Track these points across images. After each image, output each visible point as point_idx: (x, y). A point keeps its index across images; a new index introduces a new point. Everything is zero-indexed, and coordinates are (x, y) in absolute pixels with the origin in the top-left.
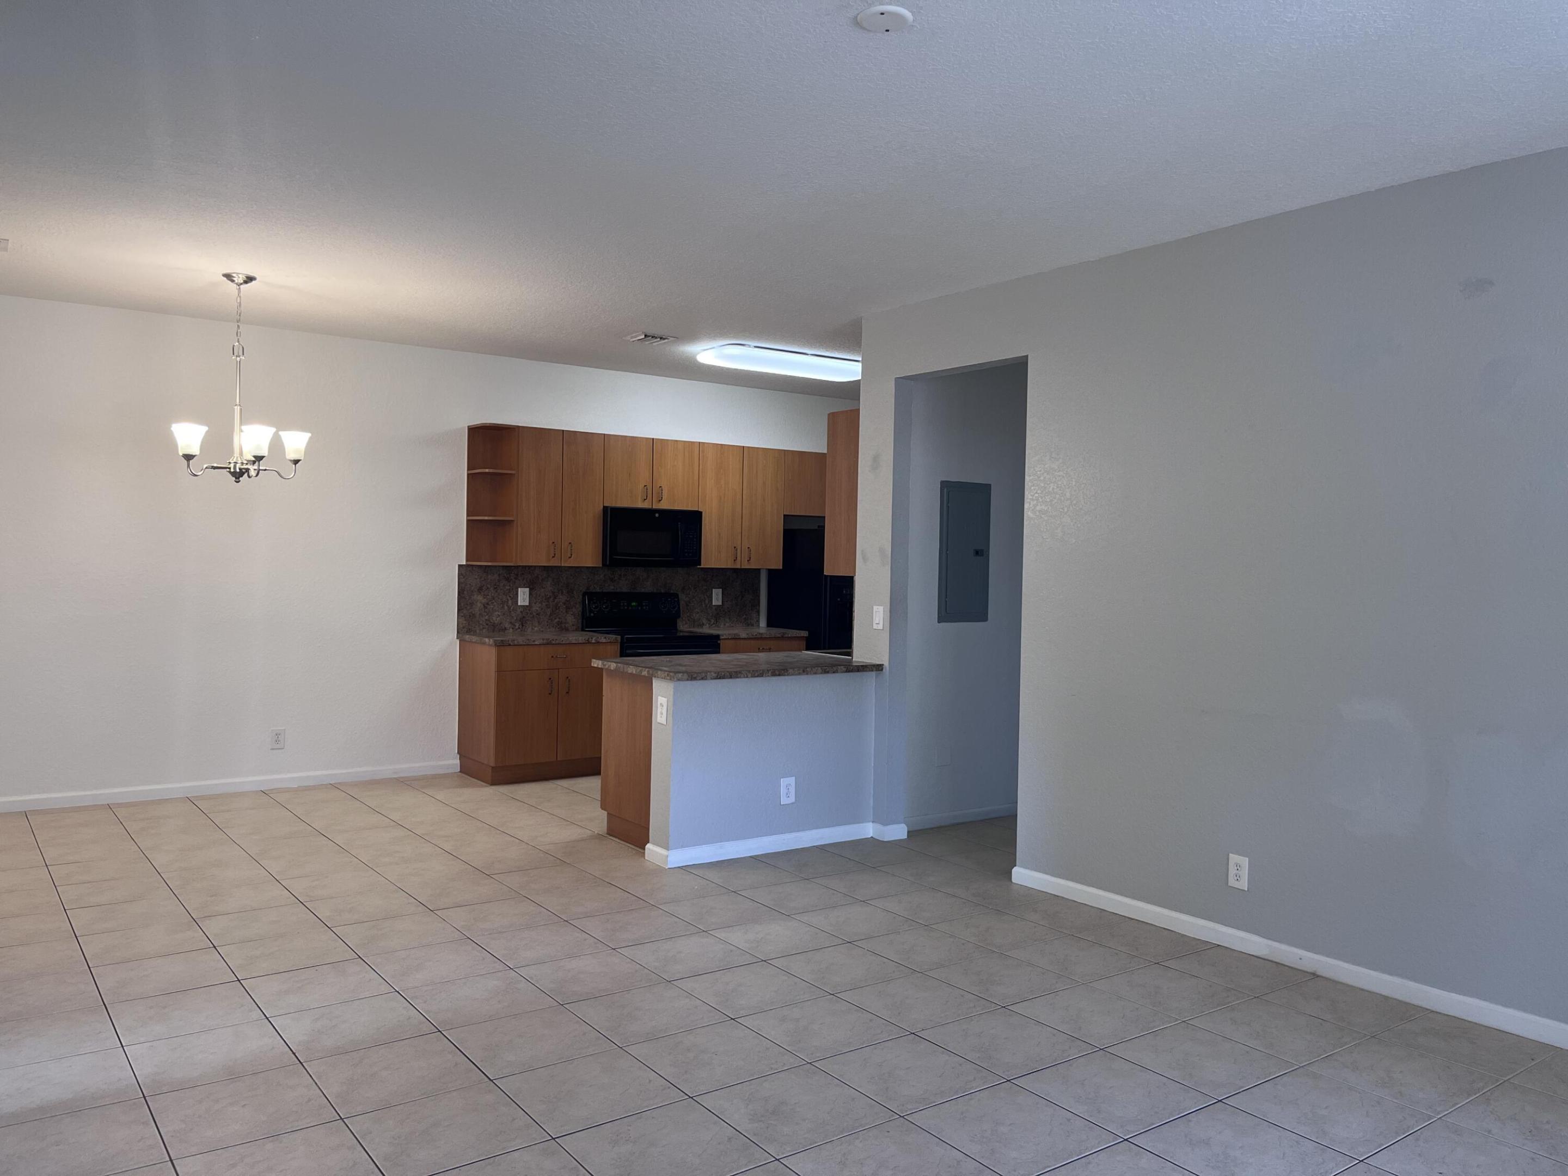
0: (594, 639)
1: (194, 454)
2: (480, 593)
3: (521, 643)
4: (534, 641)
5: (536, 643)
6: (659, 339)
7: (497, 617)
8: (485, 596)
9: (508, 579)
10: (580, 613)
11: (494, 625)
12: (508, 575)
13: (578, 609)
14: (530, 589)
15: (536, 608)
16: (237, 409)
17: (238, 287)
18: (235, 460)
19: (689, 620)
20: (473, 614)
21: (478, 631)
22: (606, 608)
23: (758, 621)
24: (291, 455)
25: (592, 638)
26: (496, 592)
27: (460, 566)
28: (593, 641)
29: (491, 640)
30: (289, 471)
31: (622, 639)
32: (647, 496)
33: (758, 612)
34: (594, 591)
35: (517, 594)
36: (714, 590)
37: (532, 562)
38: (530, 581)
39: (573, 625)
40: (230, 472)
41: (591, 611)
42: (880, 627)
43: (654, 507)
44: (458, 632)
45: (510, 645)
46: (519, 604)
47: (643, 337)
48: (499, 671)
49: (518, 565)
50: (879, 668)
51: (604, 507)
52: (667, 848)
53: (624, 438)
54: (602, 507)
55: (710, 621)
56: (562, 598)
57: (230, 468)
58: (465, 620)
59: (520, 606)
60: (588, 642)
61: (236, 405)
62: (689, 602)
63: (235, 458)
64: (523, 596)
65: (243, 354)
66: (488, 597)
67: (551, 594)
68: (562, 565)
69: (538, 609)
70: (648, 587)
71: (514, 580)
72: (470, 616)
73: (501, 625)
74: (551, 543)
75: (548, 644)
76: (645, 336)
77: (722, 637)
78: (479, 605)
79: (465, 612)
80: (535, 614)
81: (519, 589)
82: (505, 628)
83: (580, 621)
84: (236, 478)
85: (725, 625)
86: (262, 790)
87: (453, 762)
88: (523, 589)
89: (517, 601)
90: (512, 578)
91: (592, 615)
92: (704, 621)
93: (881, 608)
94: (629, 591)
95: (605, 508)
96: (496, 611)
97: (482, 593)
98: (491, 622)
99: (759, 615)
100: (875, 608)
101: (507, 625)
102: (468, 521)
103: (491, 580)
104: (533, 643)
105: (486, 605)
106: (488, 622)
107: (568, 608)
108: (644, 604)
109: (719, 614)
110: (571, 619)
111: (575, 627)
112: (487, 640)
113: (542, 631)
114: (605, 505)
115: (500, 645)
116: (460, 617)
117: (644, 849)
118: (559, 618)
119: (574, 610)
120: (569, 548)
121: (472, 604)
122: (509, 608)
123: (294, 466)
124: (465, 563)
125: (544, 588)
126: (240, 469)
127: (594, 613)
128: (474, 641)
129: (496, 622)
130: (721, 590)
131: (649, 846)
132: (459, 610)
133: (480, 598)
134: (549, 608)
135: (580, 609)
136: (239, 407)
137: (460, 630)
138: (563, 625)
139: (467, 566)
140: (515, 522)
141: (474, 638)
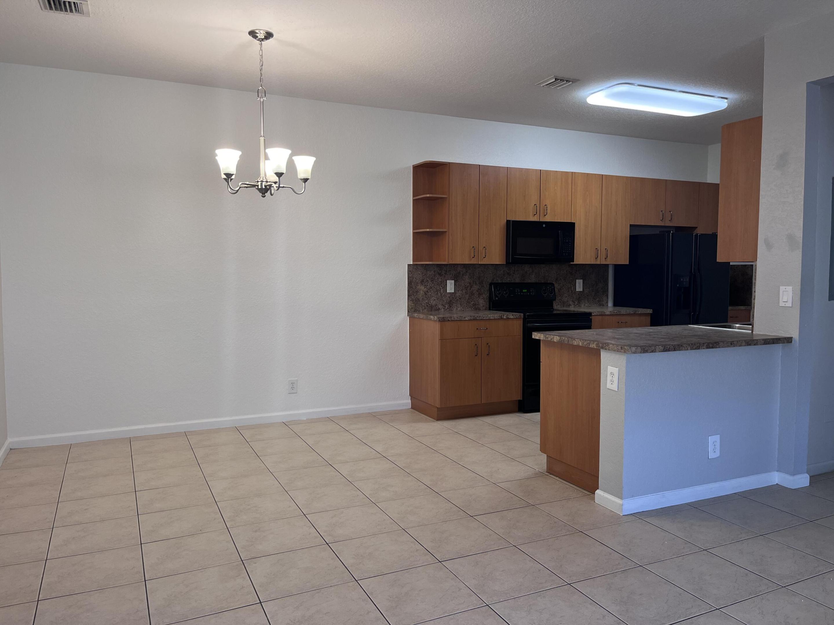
0: (505, 316)
1: (232, 173)
2: (422, 284)
3: (456, 319)
5: (466, 319)
6: (565, 82)
7: (434, 301)
8: (426, 286)
9: (440, 274)
10: (488, 297)
11: (432, 307)
12: (440, 272)
13: (486, 295)
14: (455, 281)
15: (458, 294)
16: (262, 139)
17: (260, 42)
18: (261, 179)
20: (418, 299)
21: (421, 311)
22: (506, 294)
23: (607, 302)
24: (301, 175)
25: (504, 315)
26: (433, 283)
27: (409, 265)
28: (505, 317)
29: (436, 317)
30: (301, 188)
31: (524, 315)
32: (536, 212)
34: (497, 282)
35: (446, 285)
36: (577, 280)
38: (455, 275)
39: (483, 306)
40: (258, 189)
41: (496, 296)
42: (789, 304)
43: (541, 220)
44: (408, 311)
45: (449, 320)
46: (448, 292)
47: (554, 80)
48: (442, 339)
49: (450, 263)
50: (789, 340)
52: (621, 498)
53: (521, 170)
54: (506, 221)
55: (575, 303)
56: (476, 287)
57: (258, 186)
58: (413, 303)
59: (448, 293)
60: (501, 318)
61: (261, 136)
63: (262, 178)
64: (450, 287)
65: (265, 96)
66: (427, 287)
67: (469, 284)
68: (479, 263)
70: (533, 279)
71: (444, 275)
72: (416, 300)
73: (436, 306)
74: (472, 247)
75: (474, 320)
76: (556, 79)
78: (422, 292)
79: (413, 297)
81: (448, 281)
82: (439, 308)
83: (488, 303)
84: (263, 194)
86: (283, 421)
87: (407, 402)
88: (449, 281)
90: (443, 273)
91: (497, 299)
92: (571, 303)
93: (790, 289)
95: (508, 222)
96: (433, 297)
97: (424, 285)
98: (429, 304)
100: (782, 288)
101: (440, 307)
102: (414, 233)
103: (429, 275)
105: (426, 293)
106: (427, 304)
107: (480, 294)
108: (531, 291)
109: (580, 298)
110: (482, 302)
112: (432, 317)
113: (463, 310)
114: (507, 219)
115: (442, 320)
116: (409, 301)
117: (595, 494)
118: (474, 301)
119: (484, 295)
120: (484, 251)
121: (417, 292)
122: (441, 294)
123: (304, 183)
124: (412, 264)
125: (464, 280)
126: (265, 186)
127: (498, 298)
128: (421, 317)
130: (582, 280)
131: (597, 492)
132: (409, 296)
133: (422, 287)
135: (488, 295)
136: (263, 138)
137: (409, 310)
138: (477, 306)
139: (413, 265)
141: (421, 316)
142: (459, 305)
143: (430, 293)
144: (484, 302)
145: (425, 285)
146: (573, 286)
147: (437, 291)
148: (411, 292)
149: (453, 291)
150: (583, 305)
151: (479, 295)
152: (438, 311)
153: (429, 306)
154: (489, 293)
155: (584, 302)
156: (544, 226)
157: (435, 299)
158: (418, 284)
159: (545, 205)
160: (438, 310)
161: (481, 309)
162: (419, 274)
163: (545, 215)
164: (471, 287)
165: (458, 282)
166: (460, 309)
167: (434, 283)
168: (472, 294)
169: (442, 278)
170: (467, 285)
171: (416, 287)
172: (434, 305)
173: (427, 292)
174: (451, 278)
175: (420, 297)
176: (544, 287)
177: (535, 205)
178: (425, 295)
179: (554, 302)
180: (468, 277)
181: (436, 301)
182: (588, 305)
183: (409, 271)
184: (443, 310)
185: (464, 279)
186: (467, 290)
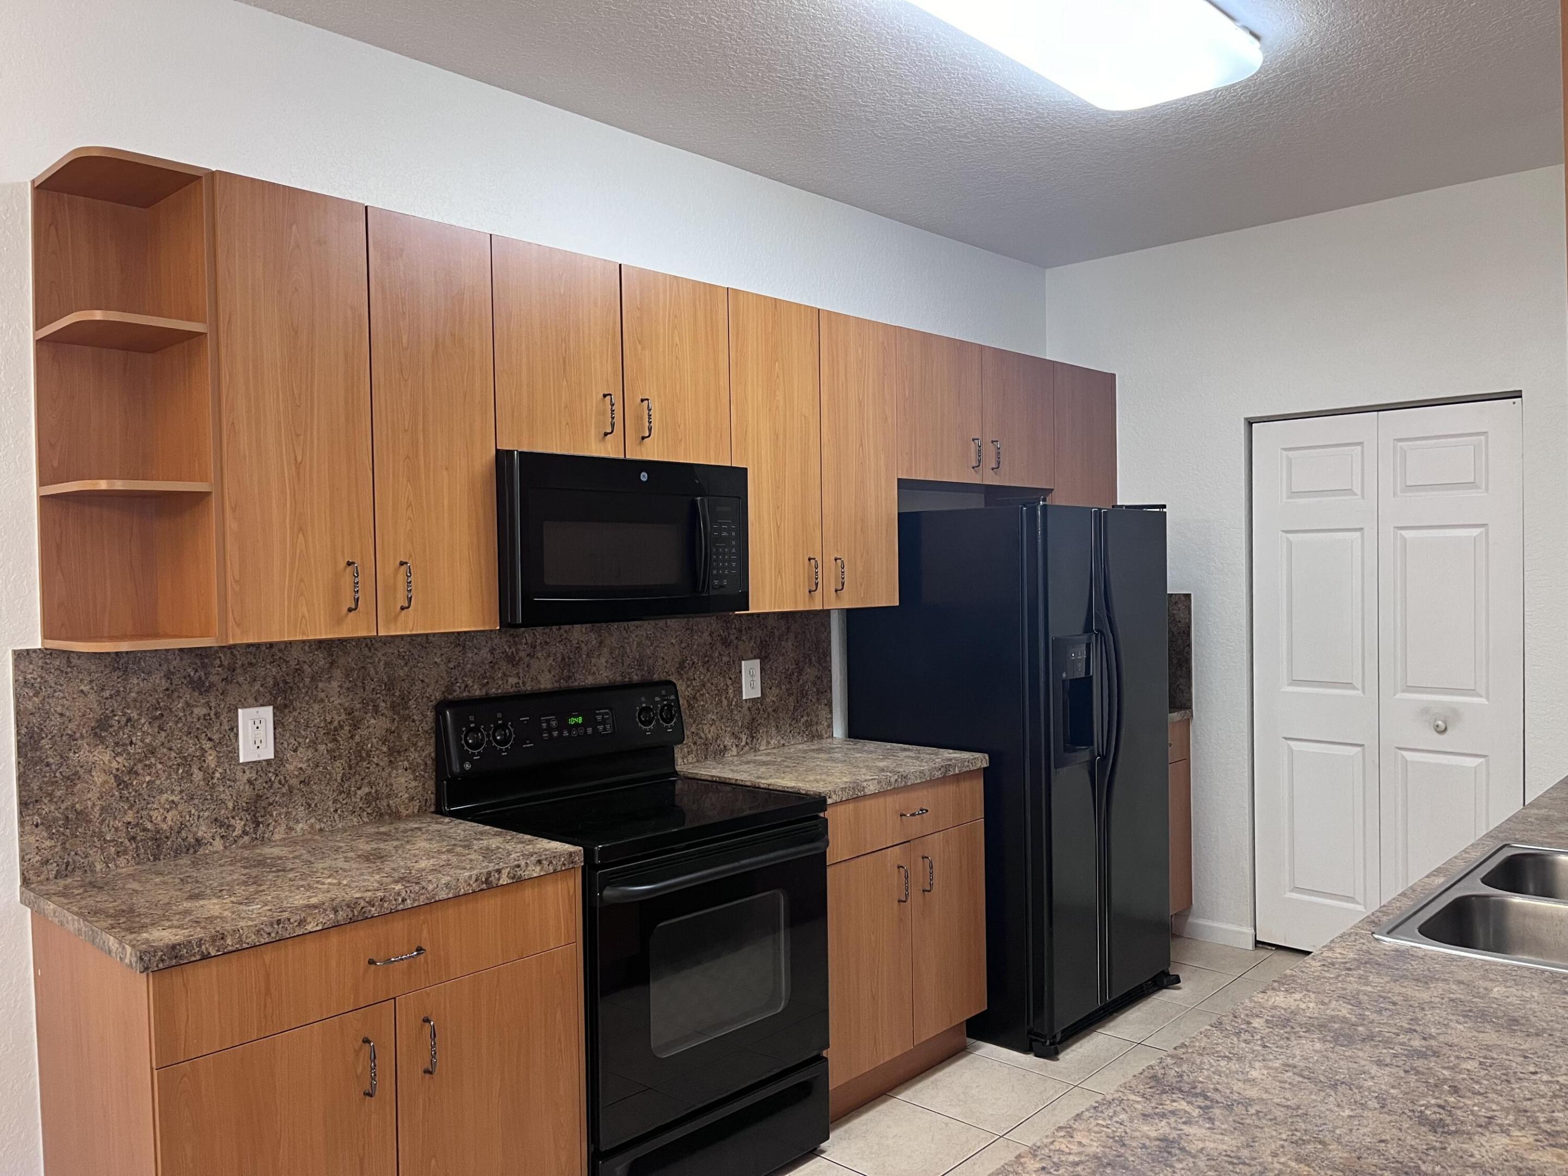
2: (102, 740)
4: (301, 923)
8: (120, 747)
9: (200, 686)
11: (158, 839)
15: (296, 763)
19: (695, 743)
22: (504, 742)
23: (830, 726)
26: (161, 728)
27: (21, 656)
31: (588, 855)
33: (829, 704)
35: (234, 729)
36: (743, 662)
37: (278, 631)
39: (412, 799)
41: (464, 757)
45: (206, 957)
49: (231, 642)
51: (497, 451)
55: (740, 739)
56: (376, 726)
62: (694, 698)
66: (131, 750)
68: (382, 633)
69: (304, 766)
71: (221, 685)
73: (184, 834)
74: (342, 564)
75: (352, 921)
77: (829, 801)
80: (294, 782)
81: (240, 710)
83: (431, 785)
85: (768, 743)
89: (236, 751)
91: (467, 766)
92: (728, 741)
94: (556, 685)
95: (502, 457)
96: (162, 792)
97: (110, 741)
98: (145, 830)
99: (831, 712)
101: (203, 831)
104: (299, 931)
107: (394, 753)
108: (599, 718)
111: (417, 803)
114: (498, 448)
118: (371, 785)
119: (413, 755)
120: (401, 577)
121: (72, 779)
124: (39, 646)
125: (322, 701)
127: (472, 762)
129: (165, 827)
130: (758, 661)
132: (24, 804)
133: (103, 756)
134: (340, 757)
135: (430, 750)
140: (213, 498)
142: (301, 812)
143: (148, 778)
144: (414, 784)
145: (117, 744)
146: (732, 684)
147: (186, 762)
148: (35, 786)
149: (268, 753)
150: (764, 742)
151: (391, 755)
152: (195, 852)
153: (141, 835)
154: (433, 741)
155: (767, 732)
156: (644, 477)
157: (176, 799)
158: (80, 742)
159: (642, 401)
160: (192, 851)
161: (404, 813)
162: (82, 691)
163: (643, 438)
164: (355, 726)
165: (295, 709)
166: (306, 827)
167: (167, 727)
168: (361, 754)
169: (212, 699)
170: (337, 718)
171: (64, 758)
172: (171, 828)
173: (131, 771)
174: (256, 700)
175: (90, 804)
176: (643, 699)
177: (605, 396)
178: (120, 790)
179: (677, 749)
180: (341, 687)
181: (180, 807)
182: (779, 742)
183: (23, 685)
184: (218, 844)
185: (322, 695)
186: (335, 740)
